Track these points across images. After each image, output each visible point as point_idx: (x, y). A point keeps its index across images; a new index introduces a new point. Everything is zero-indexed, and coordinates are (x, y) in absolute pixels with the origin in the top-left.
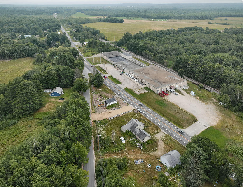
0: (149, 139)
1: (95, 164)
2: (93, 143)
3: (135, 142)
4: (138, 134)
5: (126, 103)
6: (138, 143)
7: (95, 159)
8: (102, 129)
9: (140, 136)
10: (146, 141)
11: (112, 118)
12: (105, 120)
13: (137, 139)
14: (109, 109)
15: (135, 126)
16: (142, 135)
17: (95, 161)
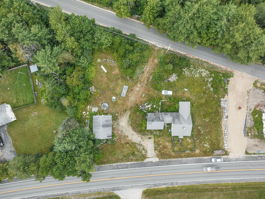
1: (150, 42)
2: (185, 54)
5: (254, 154)
7: (157, 45)
8: (203, 75)
11: (222, 104)
12: (226, 91)
14: (251, 112)
17: (155, 44)
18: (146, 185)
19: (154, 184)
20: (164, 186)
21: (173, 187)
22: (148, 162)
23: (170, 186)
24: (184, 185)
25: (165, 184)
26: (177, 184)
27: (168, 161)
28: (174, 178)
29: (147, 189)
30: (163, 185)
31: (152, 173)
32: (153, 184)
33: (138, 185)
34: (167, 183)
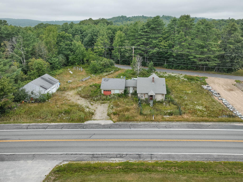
18: (72, 154)
19: (93, 154)
20: (117, 160)
21: (142, 164)
22: (90, 124)
23: (132, 161)
24: (171, 160)
25: (121, 156)
26: (151, 158)
27: (131, 124)
28: (145, 147)
29: (69, 164)
30: (114, 158)
31: (94, 137)
32: (91, 154)
33: (50, 154)
34: (127, 154)
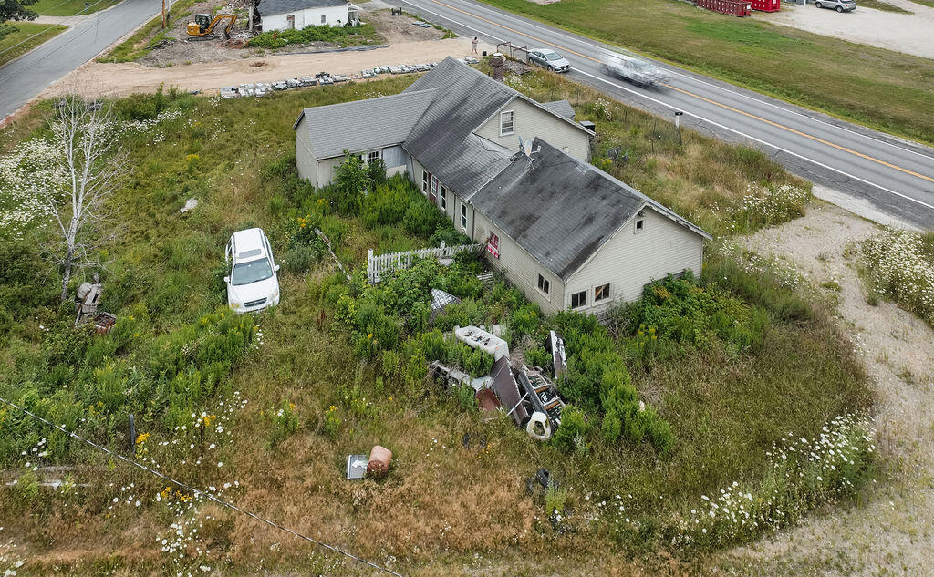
0: (685, 275)
3: (441, 298)
4: (506, 190)
6: (486, 321)
9: (530, 219)
10: (629, 291)
13: (478, 260)
15: (470, 110)
16: (556, 205)
